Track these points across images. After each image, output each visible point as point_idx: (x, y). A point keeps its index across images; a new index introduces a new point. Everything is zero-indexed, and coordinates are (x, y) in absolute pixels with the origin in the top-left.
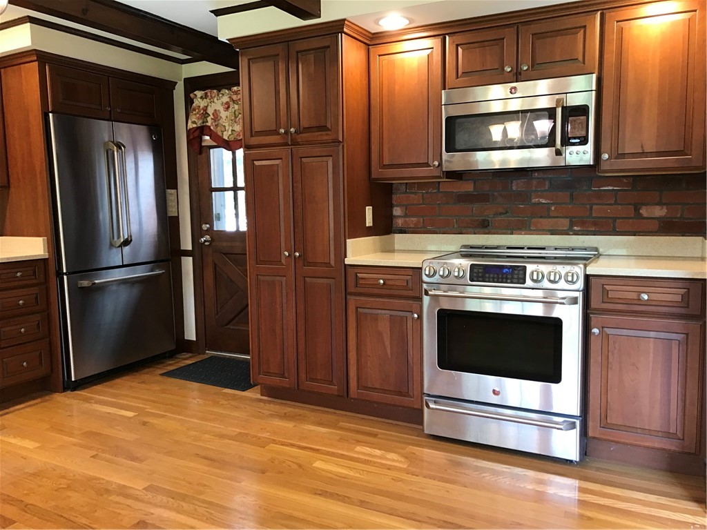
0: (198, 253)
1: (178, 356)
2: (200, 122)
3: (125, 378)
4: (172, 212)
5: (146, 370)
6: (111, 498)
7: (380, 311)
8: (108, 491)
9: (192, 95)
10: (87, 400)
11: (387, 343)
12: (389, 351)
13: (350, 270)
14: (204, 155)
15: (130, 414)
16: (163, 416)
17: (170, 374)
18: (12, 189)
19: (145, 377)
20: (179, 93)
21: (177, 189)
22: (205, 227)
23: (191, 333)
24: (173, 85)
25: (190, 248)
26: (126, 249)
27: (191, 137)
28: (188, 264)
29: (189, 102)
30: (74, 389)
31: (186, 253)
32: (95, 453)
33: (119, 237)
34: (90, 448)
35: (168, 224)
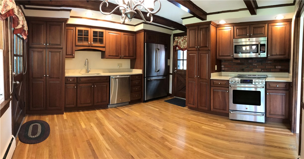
0: (173, 74)
1: (168, 97)
2: (176, 44)
3: (155, 101)
4: (168, 64)
5: (160, 100)
6: (155, 129)
7: (219, 90)
8: (154, 128)
9: (175, 38)
10: (148, 105)
11: (221, 98)
12: (221, 99)
13: (212, 81)
14: (176, 52)
15: (158, 110)
16: (165, 111)
17: (166, 101)
18: (137, 59)
19: (160, 101)
20: (172, 37)
21: (170, 59)
22: (176, 68)
23: (171, 92)
24: (171, 35)
25: (172, 73)
26: (158, 72)
27: (174, 47)
28: (171, 76)
29: (174, 39)
30: (145, 102)
31: (171, 74)
32: (150, 118)
33: (157, 70)
34: (149, 117)
35: (167, 67)
